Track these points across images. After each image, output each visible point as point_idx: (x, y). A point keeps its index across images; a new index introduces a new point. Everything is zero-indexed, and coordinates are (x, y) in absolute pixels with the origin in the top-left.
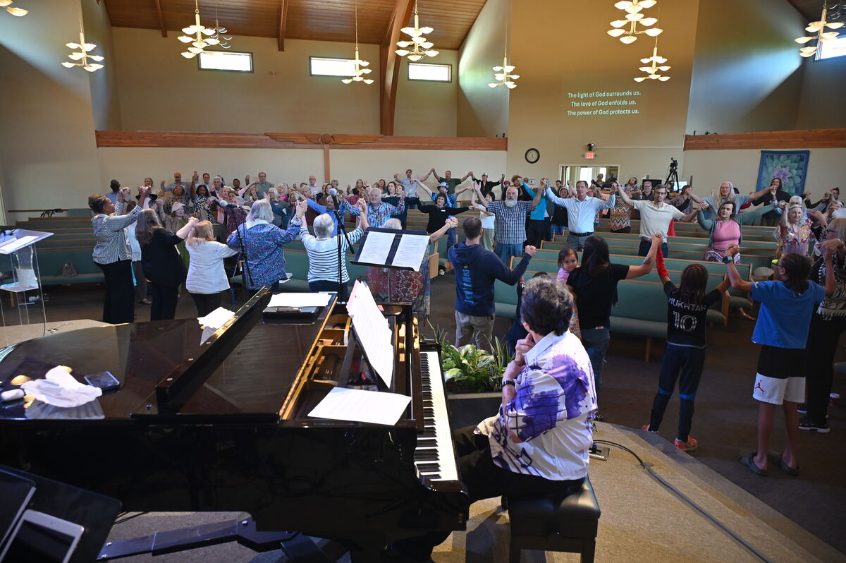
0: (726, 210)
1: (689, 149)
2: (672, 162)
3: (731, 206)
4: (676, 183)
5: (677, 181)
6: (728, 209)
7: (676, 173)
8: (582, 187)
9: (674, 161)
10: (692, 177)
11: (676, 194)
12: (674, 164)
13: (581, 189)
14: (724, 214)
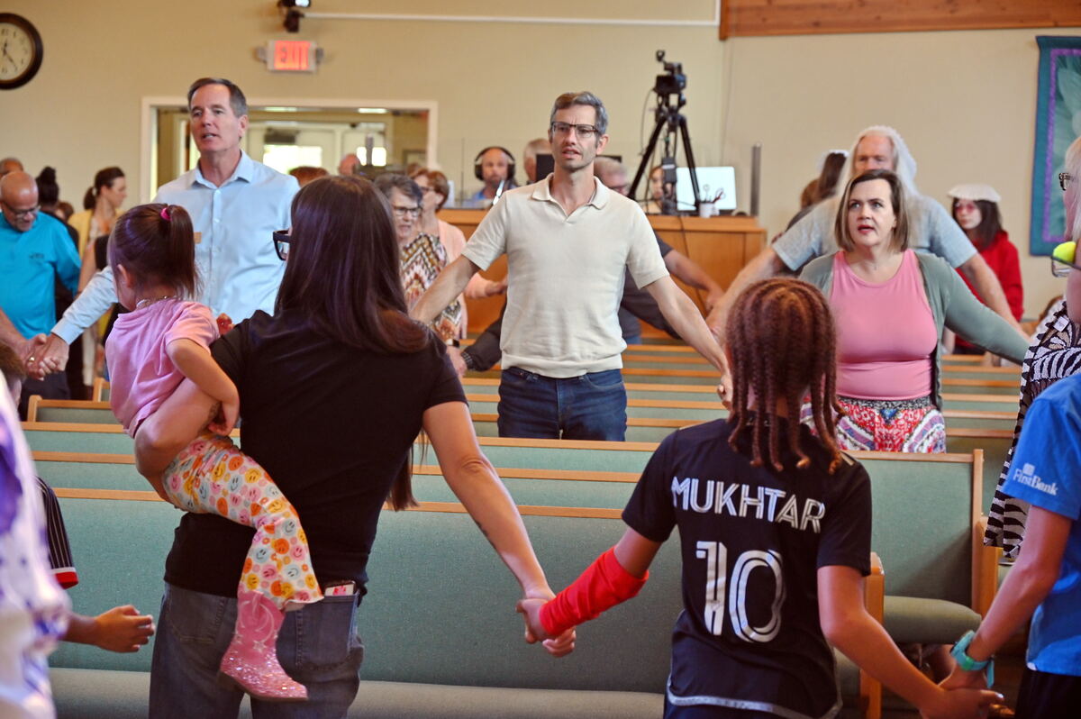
0: (868, 211)
1: (742, 30)
2: (661, 70)
3: (881, 189)
4: (683, 174)
5: (691, 164)
6: (875, 203)
7: (683, 123)
8: (217, 110)
9: (668, 67)
10: (756, 152)
11: (689, 223)
12: (669, 83)
13: (209, 117)
14: (863, 229)
